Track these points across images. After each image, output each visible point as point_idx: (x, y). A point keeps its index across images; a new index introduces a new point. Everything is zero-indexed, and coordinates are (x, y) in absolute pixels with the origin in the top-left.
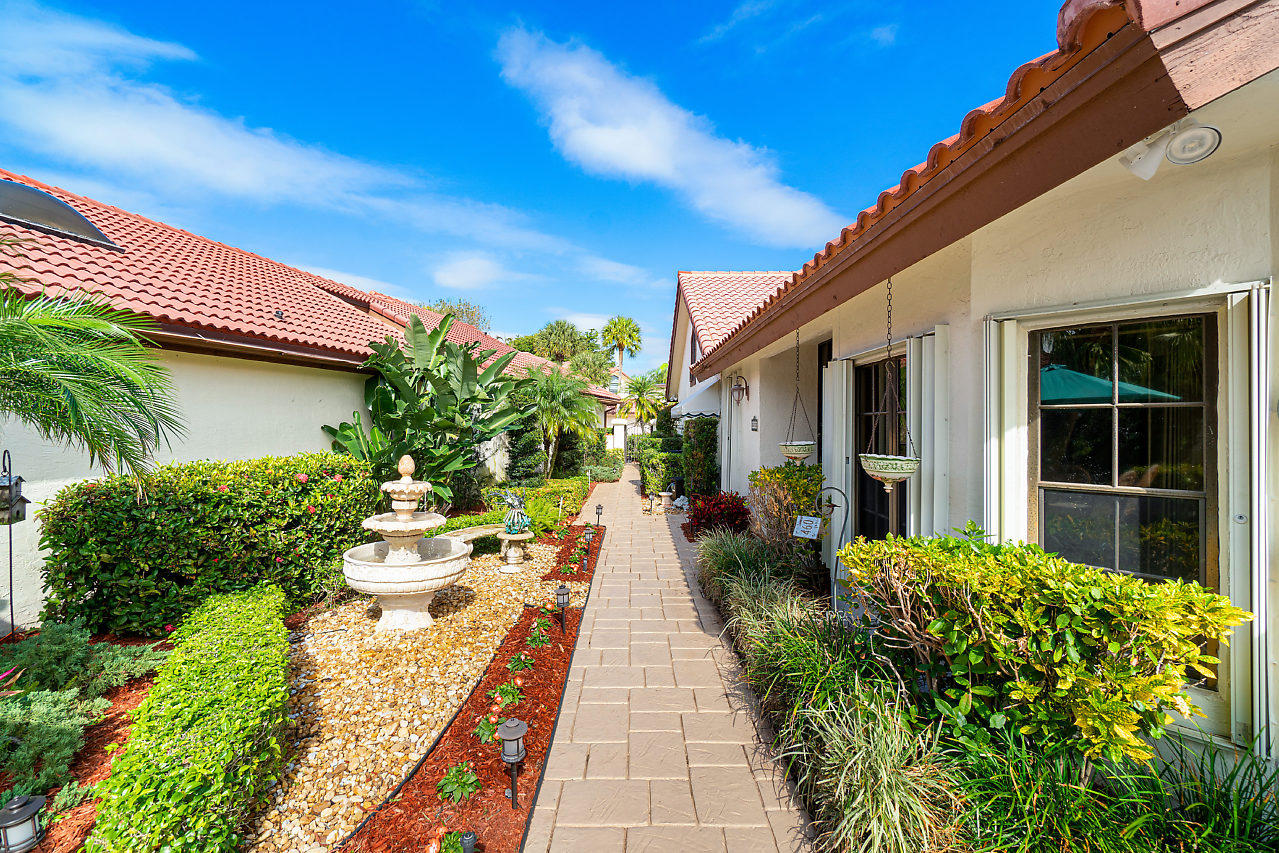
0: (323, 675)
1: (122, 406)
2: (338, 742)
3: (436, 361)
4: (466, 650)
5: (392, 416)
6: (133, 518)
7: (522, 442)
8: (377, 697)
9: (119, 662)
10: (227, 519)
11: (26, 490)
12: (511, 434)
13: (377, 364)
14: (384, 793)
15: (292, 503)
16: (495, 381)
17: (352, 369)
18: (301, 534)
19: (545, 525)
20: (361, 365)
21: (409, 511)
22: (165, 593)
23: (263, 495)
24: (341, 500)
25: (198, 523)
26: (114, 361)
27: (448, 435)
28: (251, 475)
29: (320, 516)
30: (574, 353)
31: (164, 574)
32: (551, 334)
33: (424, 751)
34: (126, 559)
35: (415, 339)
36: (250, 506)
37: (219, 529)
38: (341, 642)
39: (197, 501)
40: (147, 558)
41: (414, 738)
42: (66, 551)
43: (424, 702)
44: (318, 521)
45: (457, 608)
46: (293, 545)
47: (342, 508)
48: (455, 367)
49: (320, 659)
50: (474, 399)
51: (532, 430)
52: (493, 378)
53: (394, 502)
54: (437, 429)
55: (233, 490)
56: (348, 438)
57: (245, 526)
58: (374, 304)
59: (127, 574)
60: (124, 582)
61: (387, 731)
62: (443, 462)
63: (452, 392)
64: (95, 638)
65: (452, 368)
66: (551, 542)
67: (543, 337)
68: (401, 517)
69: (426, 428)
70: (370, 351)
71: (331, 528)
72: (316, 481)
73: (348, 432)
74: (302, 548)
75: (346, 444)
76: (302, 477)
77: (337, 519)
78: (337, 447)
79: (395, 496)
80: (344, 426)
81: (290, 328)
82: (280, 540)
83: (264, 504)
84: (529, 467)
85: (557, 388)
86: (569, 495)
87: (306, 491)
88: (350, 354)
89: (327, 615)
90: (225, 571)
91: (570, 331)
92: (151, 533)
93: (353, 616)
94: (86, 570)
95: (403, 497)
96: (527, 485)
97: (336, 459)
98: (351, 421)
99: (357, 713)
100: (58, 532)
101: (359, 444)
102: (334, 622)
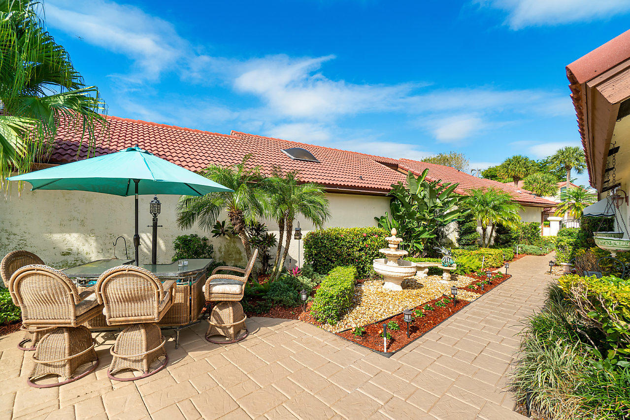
0: (365, 294)
1: (319, 211)
2: (364, 308)
3: (420, 190)
4: (411, 300)
5: (398, 214)
6: (321, 242)
7: (465, 227)
8: (377, 302)
9: (318, 277)
10: (343, 245)
11: (302, 232)
12: (459, 223)
13: (393, 193)
14: (373, 321)
15: (361, 243)
16: (447, 198)
17: (384, 195)
18: (363, 253)
19: (471, 268)
20: (387, 194)
21: (394, 248)
22: (328, 264)
23: (353, 239)
24: (377, 244)
25: (336, 245)
26: (318, 199)
27: (422, 222)
28: (350, 233)
29: (369, 248)
30: (526, 175)
31: (328, 259)
32: (509, 165)
33: (386, 317)
34: (320, 253)
35: (410, 181)
36: (349, 242)
37: (341, 248)
38: (372, 288)
39: (336, 239)
40: (324, 253)
41: (385, 314)
42: (308, 249)
43: (391, 307)
44: (369, 250)
45: (414, 289)
46: (361, 257)
47: (377, 247)
48: (427, 192)
49: (365, 291)
50: (436, 206)
51: (470, 221)
52: (446, 197)
53: (389, 245)
54: (419, 220)
55: (345, 236)
56: (383, 222)
57: (347, 248)
58: (400, 165)
59: (320, 258)
60: (319, 259)
61: (378, 310)
62: (419, 234)
63: (426, 203)
64: (314, 271)
65: (426, 193)
66: (474, 277)
67: (503, 166)
68: (392, 250)
69: (414, 219)
70: (391, 188)
71: (373, 253)
72: (369, 237)
73: (384, 220)
74: (364, 258)
75: (382, 224)
76: (365, 235)
77: (376, 250)
78: (380, 226)
79: (389, 242)
80: (382, 218)
81: (363, 182)
82: (357, 254)
83: (353, 242)
84: (468, 240)
85: (489, 200)
86: (490, 256)
87: (365, 240)
88: (384, 190)
89: (370, 282)
90: (342, 260)
91: (523, 161)
92: (325, 247)
93: (378, 284)
94: (312, 255)
95: (392, 243)
96: (468, 249)
97: (377, 229)
98: (385, 216)
99: (371, 304)
100: (307, 244)
101: (387, 225)
102: (372, 284)
